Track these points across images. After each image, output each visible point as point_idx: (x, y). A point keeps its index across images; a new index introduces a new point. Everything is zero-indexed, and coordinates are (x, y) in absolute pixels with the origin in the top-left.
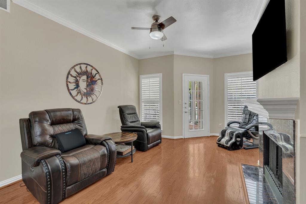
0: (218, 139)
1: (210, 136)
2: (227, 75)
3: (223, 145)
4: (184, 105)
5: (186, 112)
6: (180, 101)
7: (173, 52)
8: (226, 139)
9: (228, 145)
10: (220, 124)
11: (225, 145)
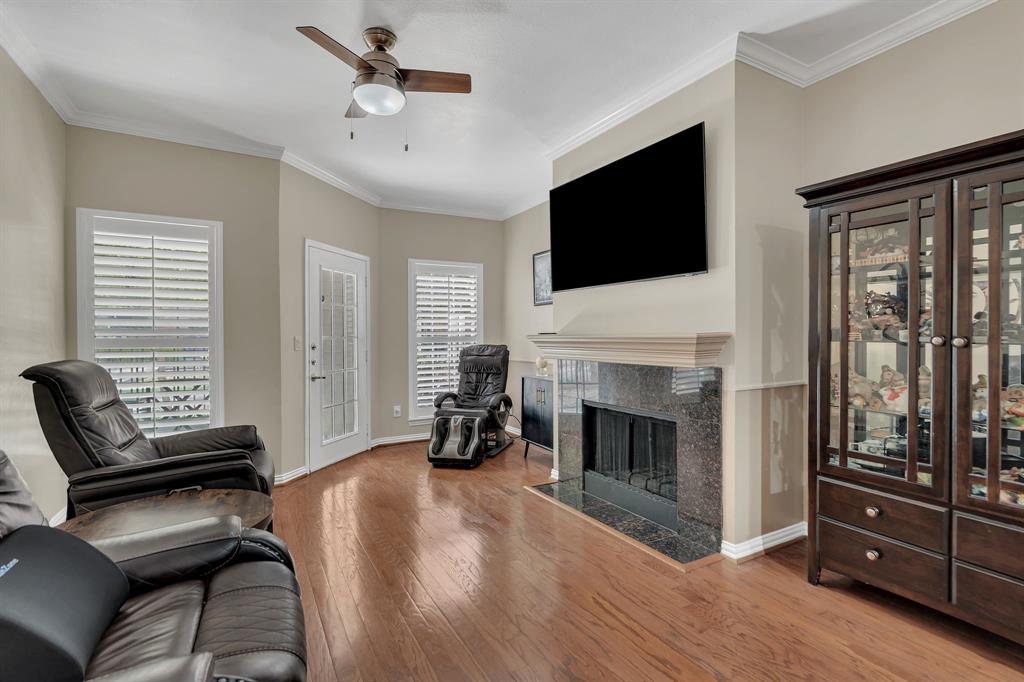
0: (433, 448)
1: (372, 449)
2: (414, 263)
3: (455, 460)
4: (310, 355)
5: (314, 379)
6: (299, 339)
7: (280, 150)
8: (455, 442)
9: (469, 456)
10: (397, 408)
11: (459, 456)
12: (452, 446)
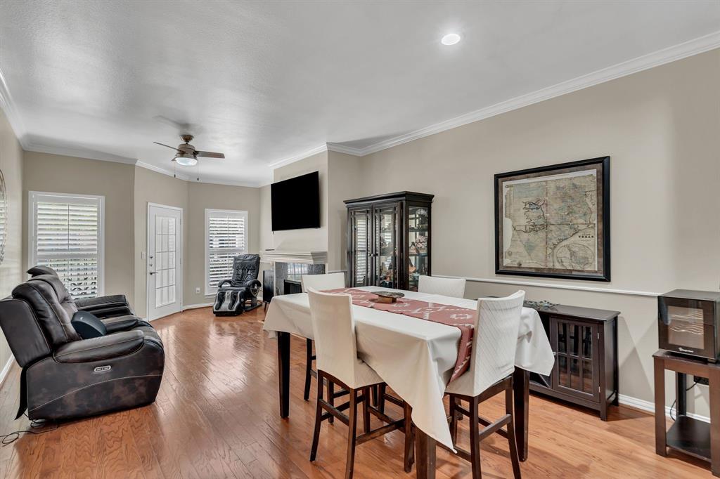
0: (216, 307)
1: (184, 311)
2: (208, 211)
3: (227, 312)
4: (150, 261)
5: (151, 273)
6: (144, 253)
7: (136, 160)
8: (227, 304)
9: (234, 310)
10: (198, 289)
11: (229, 310)
12: (225, 306)
